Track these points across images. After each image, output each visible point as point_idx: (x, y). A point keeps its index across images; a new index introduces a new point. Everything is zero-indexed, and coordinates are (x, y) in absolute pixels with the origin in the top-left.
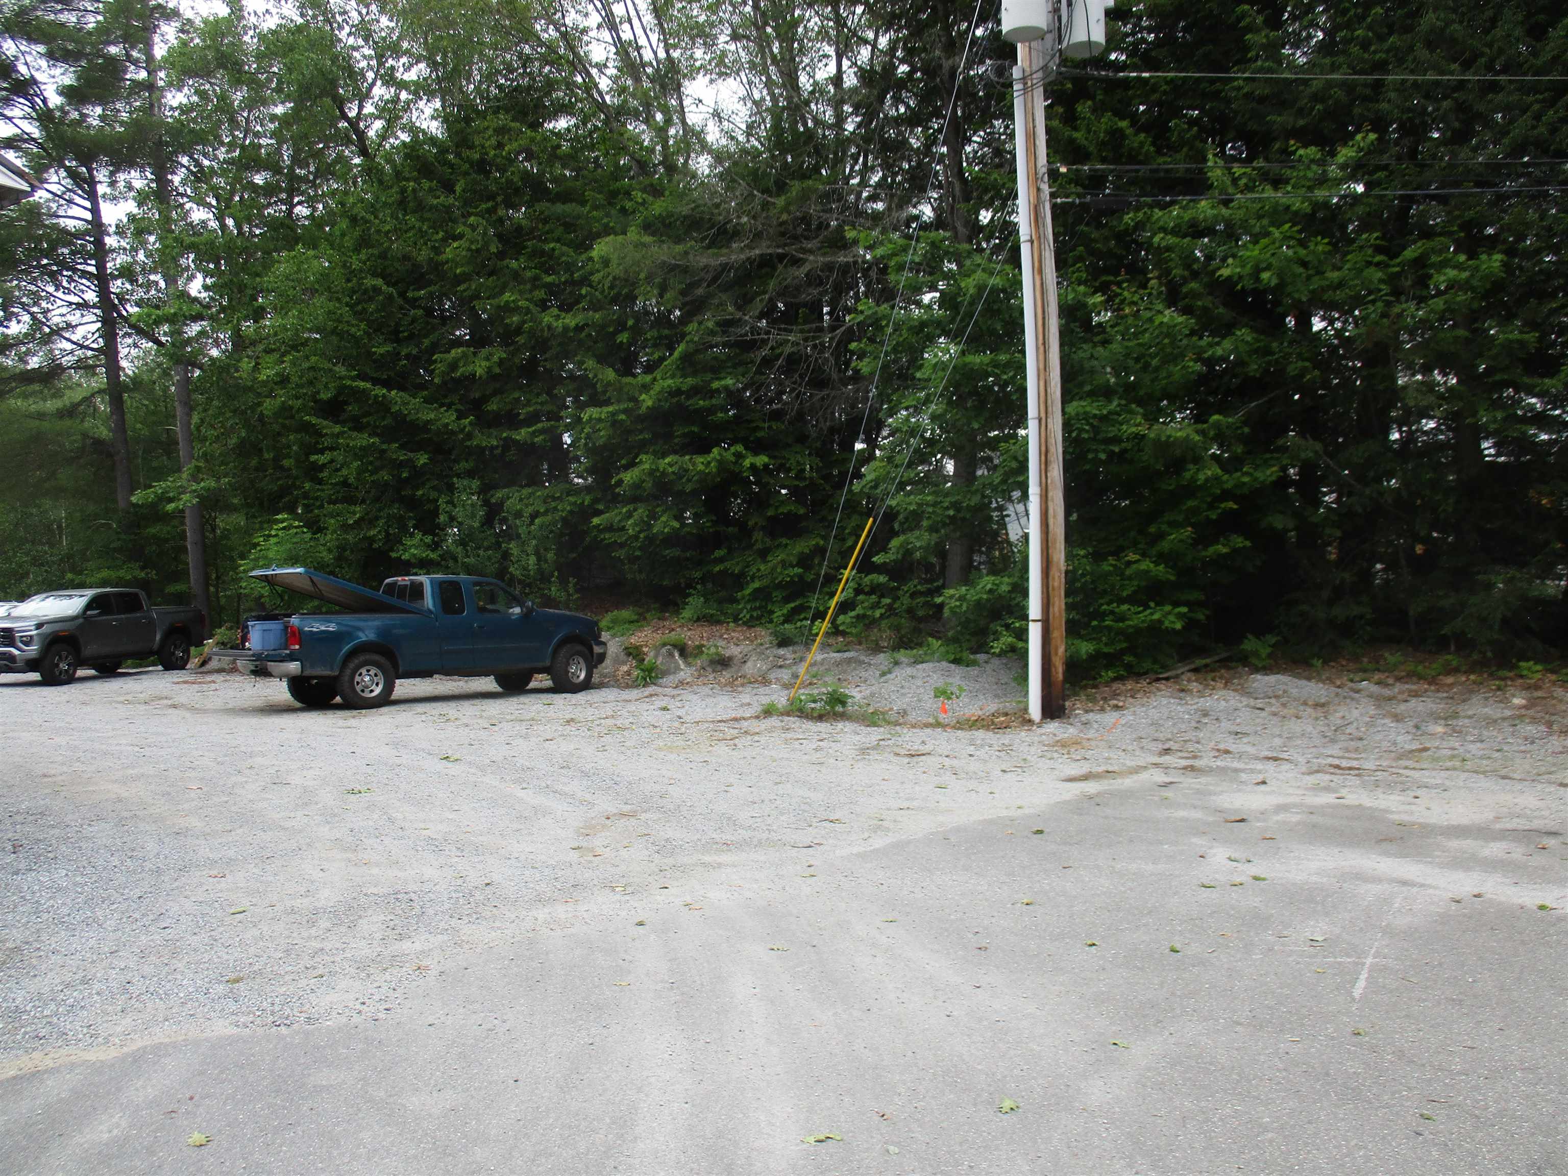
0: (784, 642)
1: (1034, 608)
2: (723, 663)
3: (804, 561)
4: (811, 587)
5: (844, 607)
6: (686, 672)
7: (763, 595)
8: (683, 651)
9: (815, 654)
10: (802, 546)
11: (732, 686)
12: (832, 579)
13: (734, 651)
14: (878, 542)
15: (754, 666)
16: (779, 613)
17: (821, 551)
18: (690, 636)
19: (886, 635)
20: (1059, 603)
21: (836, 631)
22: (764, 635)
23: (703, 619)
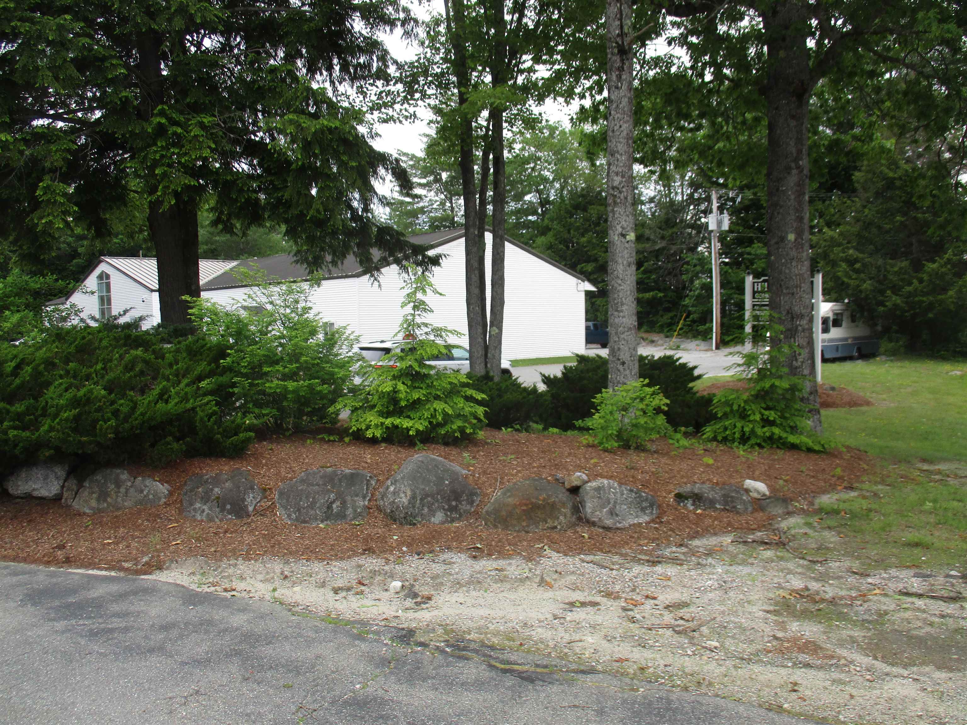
0: (667, 337)
1: (714, 330)
2: (653, 341)
3: (672, 318)
4: (674, 324)
5: (681, 329)
6: (644, 344)
7: (662, 326)
8: (643, 339)
9: (674, 339)
10: (671, 314)
11: (655, 346)
12: (678, 322)
13: (655, 339)
14: (687, 316)
15: (660, 342)
16: (666, 330)
17: (676, 316)
18: (644, 335)
19: (690, 335)
20: (719, 328)
21: (679, 335)
22: (662, 335)
23: (647, 331)
